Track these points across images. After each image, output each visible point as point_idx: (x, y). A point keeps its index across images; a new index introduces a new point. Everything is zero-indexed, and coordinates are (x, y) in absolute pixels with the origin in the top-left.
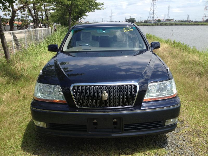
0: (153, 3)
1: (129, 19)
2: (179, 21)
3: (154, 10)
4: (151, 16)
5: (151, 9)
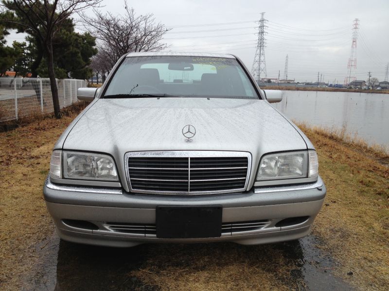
0: (259, 51)
3: (261, 62)
4: (255, 73)
5: (255, 61)
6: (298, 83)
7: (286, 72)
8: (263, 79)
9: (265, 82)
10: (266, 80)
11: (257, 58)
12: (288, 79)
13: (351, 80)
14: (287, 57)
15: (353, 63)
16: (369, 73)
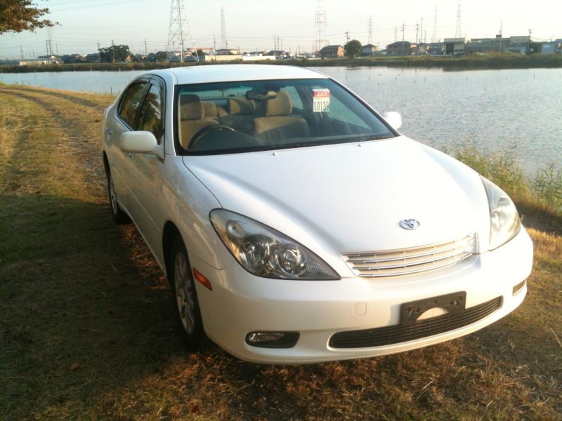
1: (109, 49)
3: (182, 22)
4: (175, 39)
5: (172, 20)
6: (245, 54)
7: (223, 36)
8: (188, 49)
9: (194, 54)
10: (193, 51)
11: (175, 14)
12: (229, 49)
13: (323, 45)
14: (222, 11)
15: (322, 19)
16: (347, 33)
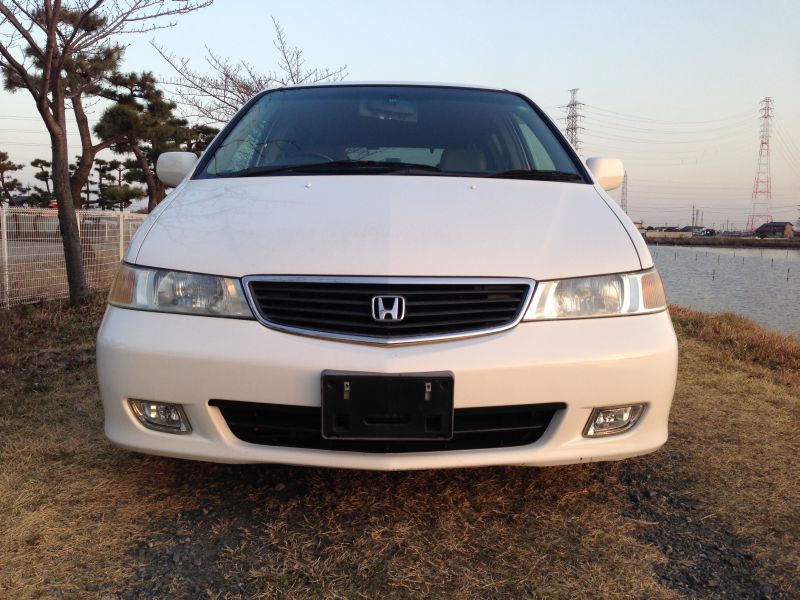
2: (660, 229)
6: (650, 228)
13: (763, 222)
14: (625, 176)
15: (764, 187)
